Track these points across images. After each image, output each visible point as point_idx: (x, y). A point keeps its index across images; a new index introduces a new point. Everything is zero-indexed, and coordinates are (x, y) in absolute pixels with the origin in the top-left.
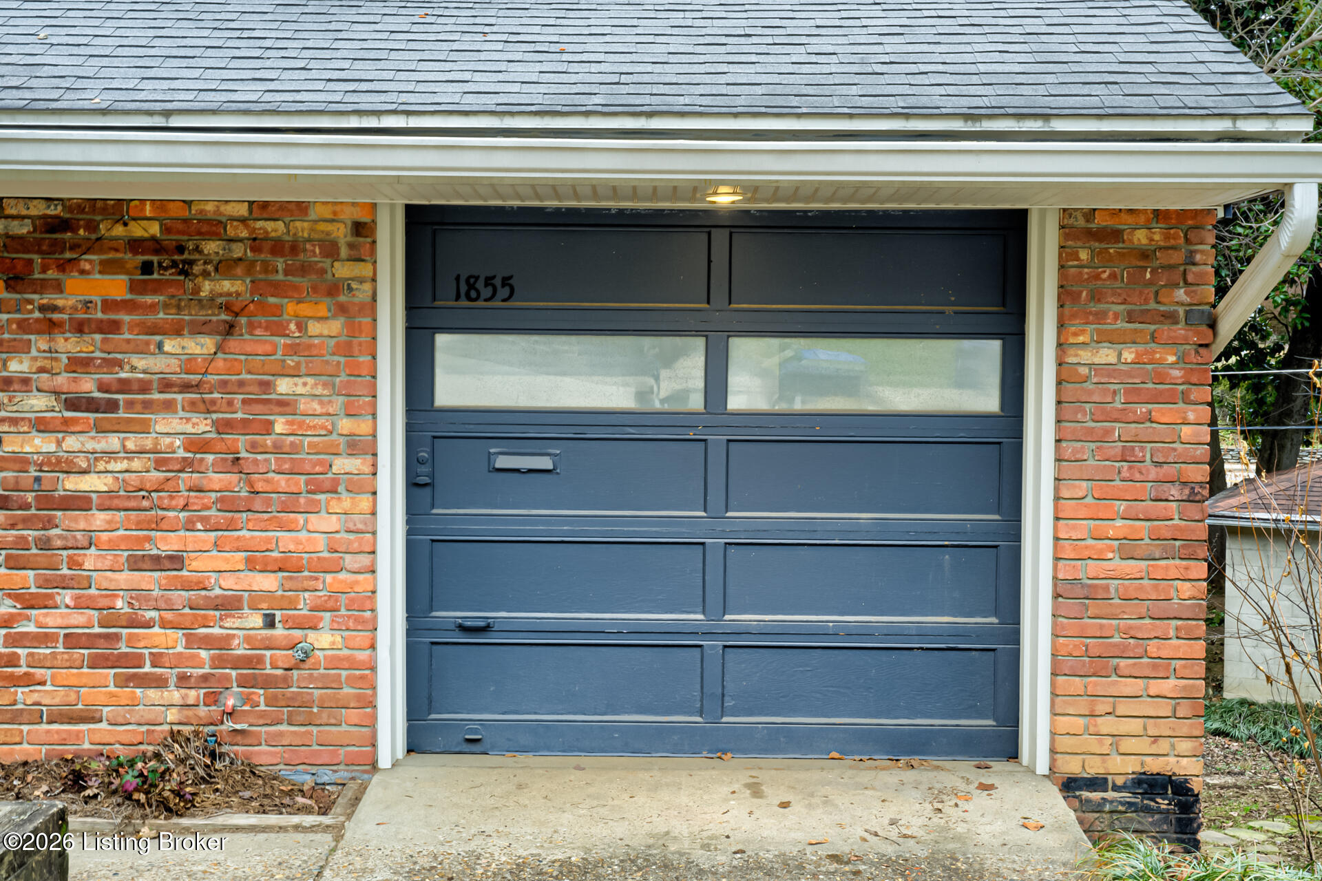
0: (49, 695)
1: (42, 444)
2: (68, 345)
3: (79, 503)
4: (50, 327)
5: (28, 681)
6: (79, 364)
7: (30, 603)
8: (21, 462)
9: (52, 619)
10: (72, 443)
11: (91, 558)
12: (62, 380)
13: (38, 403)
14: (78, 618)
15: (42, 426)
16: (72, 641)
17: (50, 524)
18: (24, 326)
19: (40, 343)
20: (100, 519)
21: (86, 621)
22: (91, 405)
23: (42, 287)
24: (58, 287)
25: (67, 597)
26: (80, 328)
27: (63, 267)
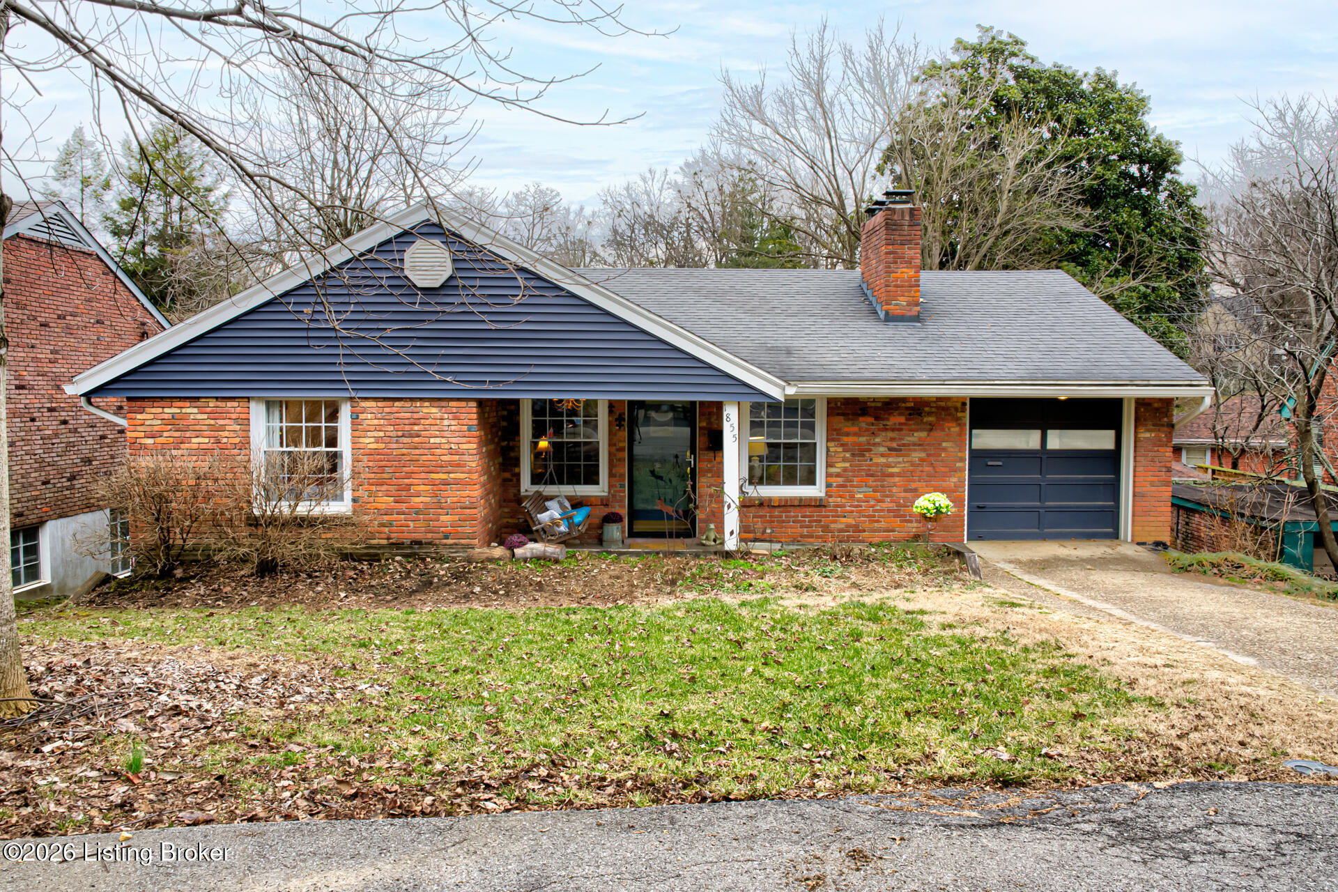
0: (883, 524)
1: (883, 460)
2: (890, 434)
3: (892, 475)
4: (886, 430)
5: (878, 521)
6: (892, 439)
7: (879, 501)
8: (877, 465)
9: (885, 505)
10: (891, 459)
11: (894, 489)
12: (888, 444)
13: (882, 449)
14: (891, 505)
15: (883, 455)
16: (889, 511)
17: (884, 480)
18: (879, 430)
19: (884, 434)
20: (897, 479)
21: (893, 506)
22: (895, 450)
23: (883, 419)
24: (888, 419)
25: (888, 499)
26: (893, 430)
27: (890, 414)
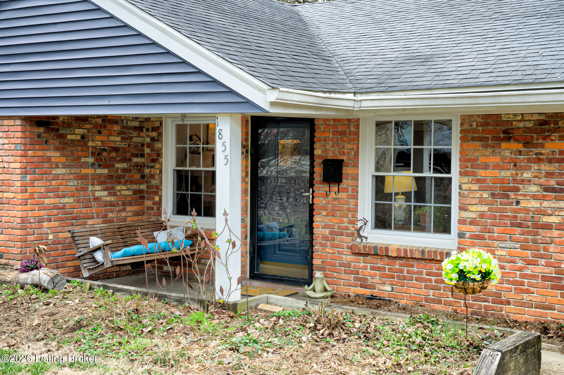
0: (535, 297)
1: (534, 204)
2: (546, 167)
3: (548, 227)
4: (539, 161)
5: (528, 292)
6: (549, 175)
7: (529, 263)
8: (527, 210)
9: (537, 270)
10: (546, 204)
11: (552, 248)
12: (543, 181)
13: (533, 189)
14: (547, 270)
15: (535, 197)
16: (544, 279)
17: (537, 234)
18: (529, 160)
19: (535, 166)
20: (556, 233)
21: (550, 271)
22: (554, 190)
23: (536, 146)
24: (542, 146)
25: (543, 262)
26: (550, 161)
27: (544, 138)
